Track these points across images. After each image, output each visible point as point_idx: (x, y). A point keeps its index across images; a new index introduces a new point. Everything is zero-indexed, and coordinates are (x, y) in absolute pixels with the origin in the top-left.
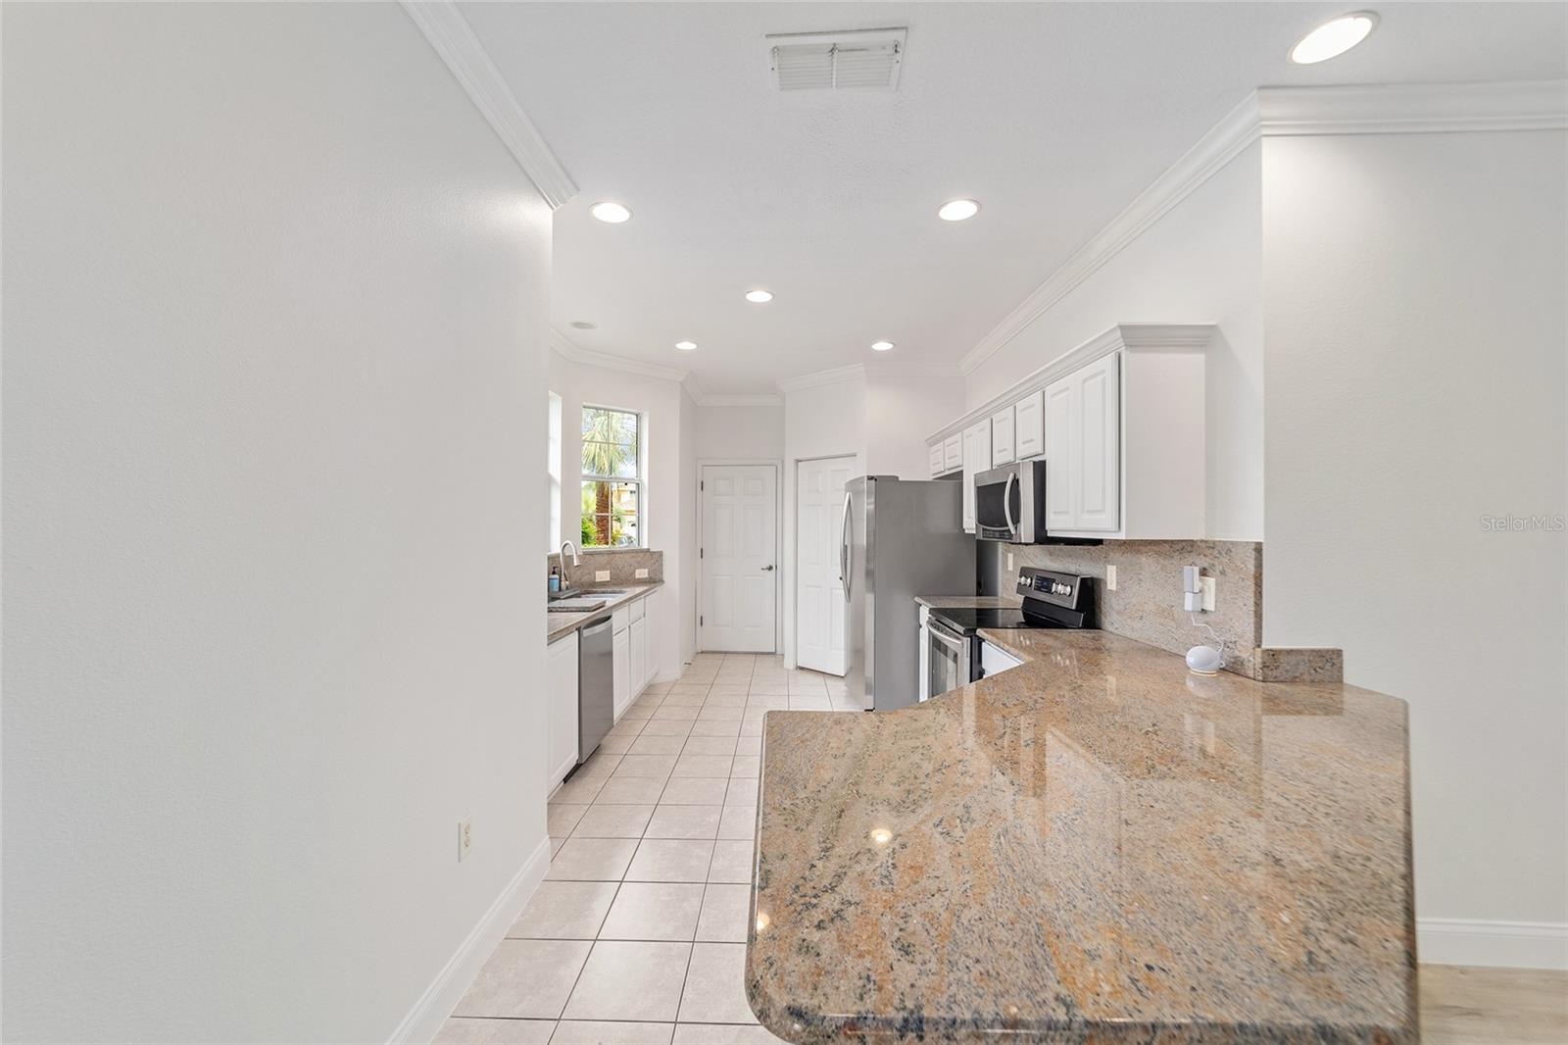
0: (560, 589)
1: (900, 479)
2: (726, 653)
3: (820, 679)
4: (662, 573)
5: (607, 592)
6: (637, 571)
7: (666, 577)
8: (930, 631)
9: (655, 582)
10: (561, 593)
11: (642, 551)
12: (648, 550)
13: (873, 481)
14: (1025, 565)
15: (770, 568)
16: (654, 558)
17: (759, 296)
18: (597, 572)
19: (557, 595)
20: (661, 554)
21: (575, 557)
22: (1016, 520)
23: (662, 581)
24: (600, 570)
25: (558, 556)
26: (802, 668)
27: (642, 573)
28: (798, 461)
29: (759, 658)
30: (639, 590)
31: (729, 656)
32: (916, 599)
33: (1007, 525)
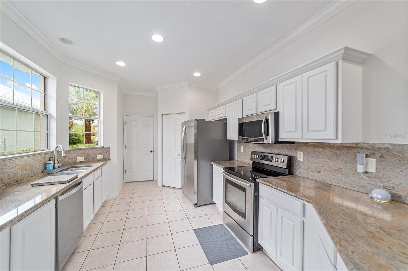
0: (54, 167)
1: (206, 121)
2: (135, 182)
3: (172, 190)
4: (110, 156)
5: (82, 167)
6: (98, 156)
7: (111, 157)
8: (223, 175)
9: (107, 160)
10: (55, 170)
11: (100, 148)
12: (103, 147)
13: (197, 121)
14: (254, 150)
15: (152, 152)
16: (106, 150)
17: (158, 38)
18: (77, 158)
19: (51, 172)
20: (109, 148)
21: (62, 151)
22: (267, 134)
23: (109, 159)
24: (79, 156)
25: (53, 152)
26: (164, 186)
27: (100, 157)
28: (163, 115)
29: (148, 183)
30: (99, 164)
31: (137, 183)
32: (212, 163)
33: (263, 137)
